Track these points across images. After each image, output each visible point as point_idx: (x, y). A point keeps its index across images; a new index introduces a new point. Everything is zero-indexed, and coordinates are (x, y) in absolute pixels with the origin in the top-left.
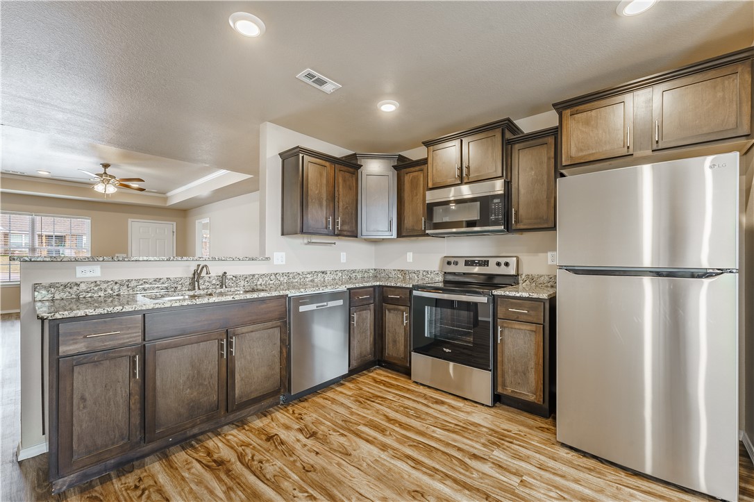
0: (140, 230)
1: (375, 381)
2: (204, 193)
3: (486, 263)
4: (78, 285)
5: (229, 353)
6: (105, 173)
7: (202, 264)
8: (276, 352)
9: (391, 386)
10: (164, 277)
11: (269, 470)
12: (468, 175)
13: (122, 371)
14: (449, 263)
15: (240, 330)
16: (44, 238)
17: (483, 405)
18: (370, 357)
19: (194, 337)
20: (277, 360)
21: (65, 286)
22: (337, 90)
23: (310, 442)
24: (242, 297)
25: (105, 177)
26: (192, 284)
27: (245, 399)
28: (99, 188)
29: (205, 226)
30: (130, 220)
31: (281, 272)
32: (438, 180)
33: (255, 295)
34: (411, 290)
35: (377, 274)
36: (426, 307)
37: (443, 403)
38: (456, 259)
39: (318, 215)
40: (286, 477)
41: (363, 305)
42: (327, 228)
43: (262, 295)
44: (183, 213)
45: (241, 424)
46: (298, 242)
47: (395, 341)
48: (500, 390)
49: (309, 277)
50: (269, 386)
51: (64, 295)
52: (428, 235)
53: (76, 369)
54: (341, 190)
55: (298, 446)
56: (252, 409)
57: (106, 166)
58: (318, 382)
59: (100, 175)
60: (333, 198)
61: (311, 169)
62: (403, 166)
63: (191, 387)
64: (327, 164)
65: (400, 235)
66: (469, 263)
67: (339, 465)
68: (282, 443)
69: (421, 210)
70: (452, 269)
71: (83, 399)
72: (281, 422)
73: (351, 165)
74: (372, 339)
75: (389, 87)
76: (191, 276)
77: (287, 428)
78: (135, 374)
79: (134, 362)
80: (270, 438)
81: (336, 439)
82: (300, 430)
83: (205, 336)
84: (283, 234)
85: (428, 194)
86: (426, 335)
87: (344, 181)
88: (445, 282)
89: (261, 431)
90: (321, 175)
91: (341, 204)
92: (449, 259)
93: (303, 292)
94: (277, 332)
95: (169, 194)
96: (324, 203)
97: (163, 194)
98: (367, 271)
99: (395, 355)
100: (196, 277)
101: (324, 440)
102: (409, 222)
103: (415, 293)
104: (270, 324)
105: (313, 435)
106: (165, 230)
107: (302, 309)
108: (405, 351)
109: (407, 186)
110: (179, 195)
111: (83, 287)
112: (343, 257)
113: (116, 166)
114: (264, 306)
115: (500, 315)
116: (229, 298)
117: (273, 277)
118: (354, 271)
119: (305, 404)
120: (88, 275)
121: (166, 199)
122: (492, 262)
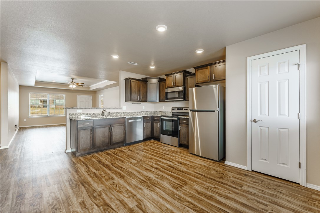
0: (81, 98)
1: (150, 142)
2: (102, 87)
3: (182, 109)
4: (77, 114)
5: (111, 131)
6: (73, 81)
7: (104, 109)
8: (123, 131)
9: (155, 143)
10: (95, 112)
11: (120, 155)
12: (175, 85)
13: (89, 132)
14: (173, 109)
15: (114, 125)
16: (42, 100)
17: (176, 147)
18: (150, 136)
19: (103, 126)
20: (123, 134)
21: (75, 114)
22: (138, 65)
23: (130, 152)
24: (114, 117)
25: (73, 82)
26: (102, 114)
27: (115, 142)
28: (71, 86)
29: (102, 97)
30: (77, 95)
31: (125, 112)
32: (168, 86)
33: (117, 117)
34: (160, 117)
35: (155, 112)
36: (164, 122)
37: (166, 146)
38: (175, 108)
39: (135, 96)
40: (123, 156)
41: (147, 121)
42: (137, 99)
43: (119, 117)
44: (95, 93)
45: (114, 149)
46: (130, 103)
47: (156, 132)
48: (180, 143)
49: (133, 113)
50: (120, 140)
51: (75, 116)
52: (166, 101)
53: (81, 131)
54: (142, 88)
55: (127, 152)
56: (117, 146)
57: (73, 79)
58: (134, 141)
59: (71, 82)
60: (139, 91)
61: (133, 83)
62: (161, 80)
63: (103, 138)
64: (137, 81)
65: (159, 101)
66: (178, 109)
67: (136, 155)
68: (123, 152)
69: (165, 94)
70: (174, 111)
71: (82, 137)
72: (123, 149)
73: (145, 81)
74: (150, 131)
75: (152, 64)
76: (102, 112)
77: (125, 150)
78: (91, 133)
79: (91, 130)
80: (120, 151)
81: (136, 151)
82: (128, 150)
83: (106, 126)
84: (125, 101)
85: (166, 89)
86: (164, 129)
87: (143, 86)
88: (172, 115)
89: (118, 150)
90: (136, 85)
91: (142, 92)
92: (173, 108)
93: (130, 117)
94: (123, 127)
95: (90, 86)
96: (137, 93)
97: (88, 86)
98: (151, 112)
99: (156, 135)
100: (103, 113)
101: (134, 151)
102: (161, 98)
103: (161, 117)
104: (121, 124)
105: (131, 151)
106: (88, 98)
107: (129, 121)
108: (159, 134)
109: (161, 87)
110: (93, 87)
111: (78, 114)
112: (144, 108)
113: (76, 79)
114: (119, 120)
115: (180, 123)
116: (111, 117)
117: (123, 113)
118: (147, 112)
119: (130, 146)
120: (79, 112)
121: (89, 88)
122: (184, 109)
